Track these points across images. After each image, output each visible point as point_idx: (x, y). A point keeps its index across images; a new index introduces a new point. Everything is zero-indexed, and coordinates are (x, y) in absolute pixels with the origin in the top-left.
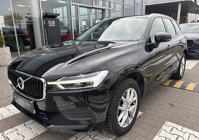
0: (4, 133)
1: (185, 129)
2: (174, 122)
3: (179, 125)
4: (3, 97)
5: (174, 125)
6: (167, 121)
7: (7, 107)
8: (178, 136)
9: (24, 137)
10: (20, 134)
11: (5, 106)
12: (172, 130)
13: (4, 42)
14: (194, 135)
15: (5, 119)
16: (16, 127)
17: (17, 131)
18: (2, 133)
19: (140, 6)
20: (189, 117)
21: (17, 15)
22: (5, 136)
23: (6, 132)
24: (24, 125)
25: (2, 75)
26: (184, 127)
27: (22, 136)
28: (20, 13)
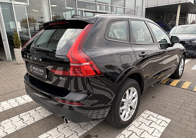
0: (20, 115)
1: (160, 117)
2: (152, 110)
3: (156, 113)
4: (20, 89)
5: (151, 113)
6: (146, 110)
7: (22, 96)
8: (152, 121)
9: (35, 119)
10: (31, 116)
11: (21, 96)
12: (149, 116)
13: (20, 44)
14: (166, 121)
15: (21, 105)
16: (29, 112)
17: (29, 114)
18: (19, 115)
19: (140, 9)
20: (165, 107)
21: (32, 18)
22: (21, 118)
23: (21, 115)
24: (35, 110)
25: (19, 71)
26: (159, 115)
27: (33, 118)
28: (34, 17)
